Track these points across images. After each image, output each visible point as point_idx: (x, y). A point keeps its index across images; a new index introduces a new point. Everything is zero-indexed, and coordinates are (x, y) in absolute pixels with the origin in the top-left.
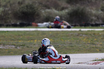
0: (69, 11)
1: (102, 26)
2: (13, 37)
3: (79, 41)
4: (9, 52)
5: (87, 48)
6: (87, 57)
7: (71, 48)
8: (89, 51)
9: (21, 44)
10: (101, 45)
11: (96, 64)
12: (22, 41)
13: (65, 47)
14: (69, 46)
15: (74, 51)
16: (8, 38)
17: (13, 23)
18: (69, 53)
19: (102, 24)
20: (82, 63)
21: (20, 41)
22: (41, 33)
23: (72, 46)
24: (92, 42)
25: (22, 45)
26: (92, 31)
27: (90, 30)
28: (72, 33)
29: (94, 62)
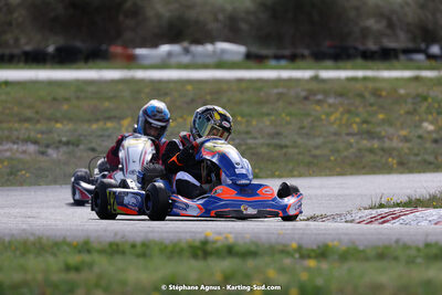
2: (30, 107)
3: (313, 121)
4: (11, 174)
5: (346, 153)
6: (347, 192)
7: (276, 153)
8: (353, 165)
9: (64, 139)
10: (406, 139)
11: (384, 222)
12: (70, 126)
13: (251, 148)
14: (269, 145)
15: (291, 166)
16: (8, 111)
17: (28, 48)
18: (267, 177)
19: (407, 51)
20: (323, 217)
21: (59, 125)
22: (147, 90)
23: (281, 147)
24: (365, 126)
25: (67, 143)
26: (365, 79)
28: (280, 90)
29: (374, 212)
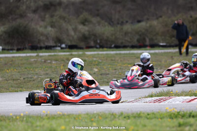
0: (6, 29)
1: (54, 49)
11: (160, 102)
19: (54, 47)
27: (53, 54)
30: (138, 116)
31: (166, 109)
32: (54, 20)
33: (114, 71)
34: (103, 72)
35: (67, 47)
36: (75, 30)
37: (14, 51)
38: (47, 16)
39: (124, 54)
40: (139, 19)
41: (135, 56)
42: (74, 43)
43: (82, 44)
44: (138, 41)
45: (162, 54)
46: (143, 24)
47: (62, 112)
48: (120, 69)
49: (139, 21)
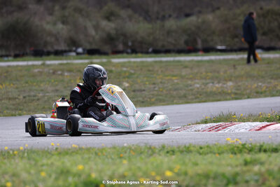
1: (67, 56)
27: (65, 62)
30: (186, 150)
31: (227, 141)
32: (67, 14)
33: (152, 86)
34: (137, 87)
35: (86, 52)
36: (96, 27)
37: (10, 58)
38: (57, 8)
39: (167, 62)
40: (188, 11)
41: (182, 65)
42: (94, 47)
43: (107, 48)
44: (186, 42)
45: (220, 62)
46: (193, 19)
47: (78, 145)
48: (161, 82)
49: (187, 15)
